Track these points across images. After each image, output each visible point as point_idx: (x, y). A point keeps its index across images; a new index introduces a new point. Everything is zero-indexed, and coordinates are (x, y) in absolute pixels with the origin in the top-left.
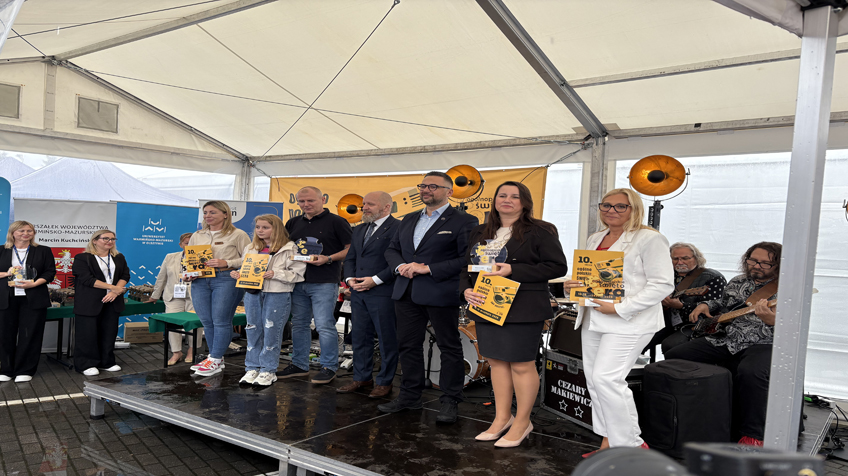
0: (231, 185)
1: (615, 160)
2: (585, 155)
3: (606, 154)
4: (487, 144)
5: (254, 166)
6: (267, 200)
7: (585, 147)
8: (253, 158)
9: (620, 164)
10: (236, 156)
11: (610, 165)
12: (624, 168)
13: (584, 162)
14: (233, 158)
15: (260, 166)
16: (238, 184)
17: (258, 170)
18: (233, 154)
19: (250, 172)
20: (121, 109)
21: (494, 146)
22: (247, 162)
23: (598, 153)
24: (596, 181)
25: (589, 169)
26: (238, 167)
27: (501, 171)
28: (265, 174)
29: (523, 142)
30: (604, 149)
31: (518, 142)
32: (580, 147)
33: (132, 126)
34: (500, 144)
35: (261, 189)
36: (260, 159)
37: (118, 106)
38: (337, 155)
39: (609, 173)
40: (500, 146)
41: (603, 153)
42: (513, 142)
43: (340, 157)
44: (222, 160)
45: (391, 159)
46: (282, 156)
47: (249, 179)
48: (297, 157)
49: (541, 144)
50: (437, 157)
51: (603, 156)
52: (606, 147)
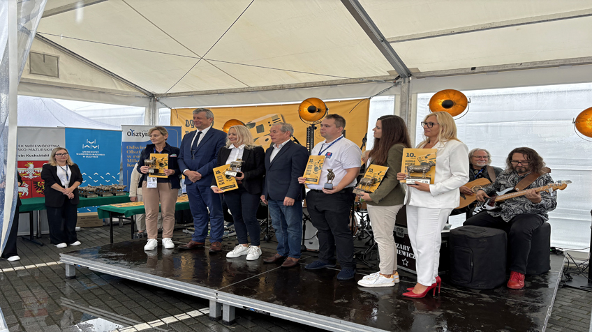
0: (142, 114)
1: (417, 93)
2: (396, 90)
4: (327, 83)
5: (158, 101)
6: (169, 125)
7: (396, 84)
9: (420, 96)
10: (145, 94)
11: (413, 97)
12: (422, 99)
13: (395, 95)
14: (143, 95)
15: (162, 100)
16: (147, 114)
17: (161, 103)
18: (143, 92)
19: (155, 105)
20: (60, 60)
21: (332, 84)
22: (153, 99)
23: (405, 89)
24: (404, 108)
25: (399, 100)
26: (147, 101)
27: (338, 102)
28: (166, 106)
29: (352, 81)
30: (409, 86)
31: (349, 81)
32: (392, 85)
33: (69, 72)
34: (336, 83)
35: (164, 117)
36: (162, 96)
37: (58, 58)
38: (219, 92)
39: (413, 102)
40: (337, 85)
41: (409, 88)
42: (345, 82)
43: (221, 93)
44: (136, 97)
45: (259, 94)
46: (179, 93)
47: (155, 110)
48: (190, 94)
49: (365, 82)
50: (291, 93)
51: (409, 91)
52: (411, 84)
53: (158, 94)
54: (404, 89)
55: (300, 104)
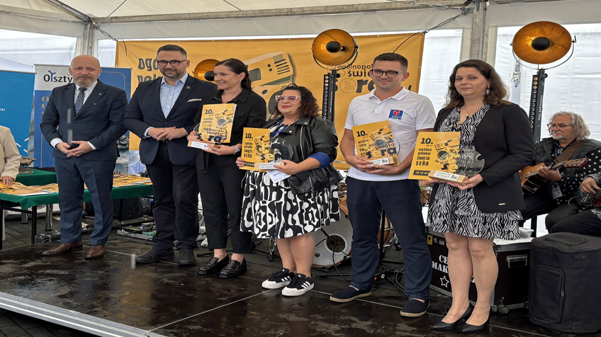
0: (71, 49)
1: (497, 27)
2: (465, 21)
3: (487, 20)
4: (360, 8)
5: (97, 28)
6: (113, 65)
7: (465, 12)
8: (96, 19)
9: (501, 30)
10: (77, 17)
11: (491, 31)
12: (505, 35)
13: (463, 28)
14: (74, 19)
15: (104, 28)
16: (79, 48)
17: (102, 32)
18: (73, 14)
19: (93, 35)
21: (369, 10)
22: (89, 24)
24: (476, 48)
25: (469, 36)
26: (80, 29)
27: (376, 36)
28: (110, 37)
29: (399, 5)
30: (485, 15)
31: (393, 6)
32: (459, 13)
34: (374, 8)
35: (106, 53)
36: (103, 21)
38: (192, 16)
39: (490, 40)
40: (374, 10)
41: (484, 19)
42: (388, 6)
43: (196, 19)
44: (62, 21)
45: (254, 22)
46: (130, 17)
47: (92, 42)
48: (147, 19)
49: (418, 7)
50: (304, 21)
51: (484, 22)
52: (488, 12)
53: (98, 18)
54: (477, 20)
55: (316, 40)
